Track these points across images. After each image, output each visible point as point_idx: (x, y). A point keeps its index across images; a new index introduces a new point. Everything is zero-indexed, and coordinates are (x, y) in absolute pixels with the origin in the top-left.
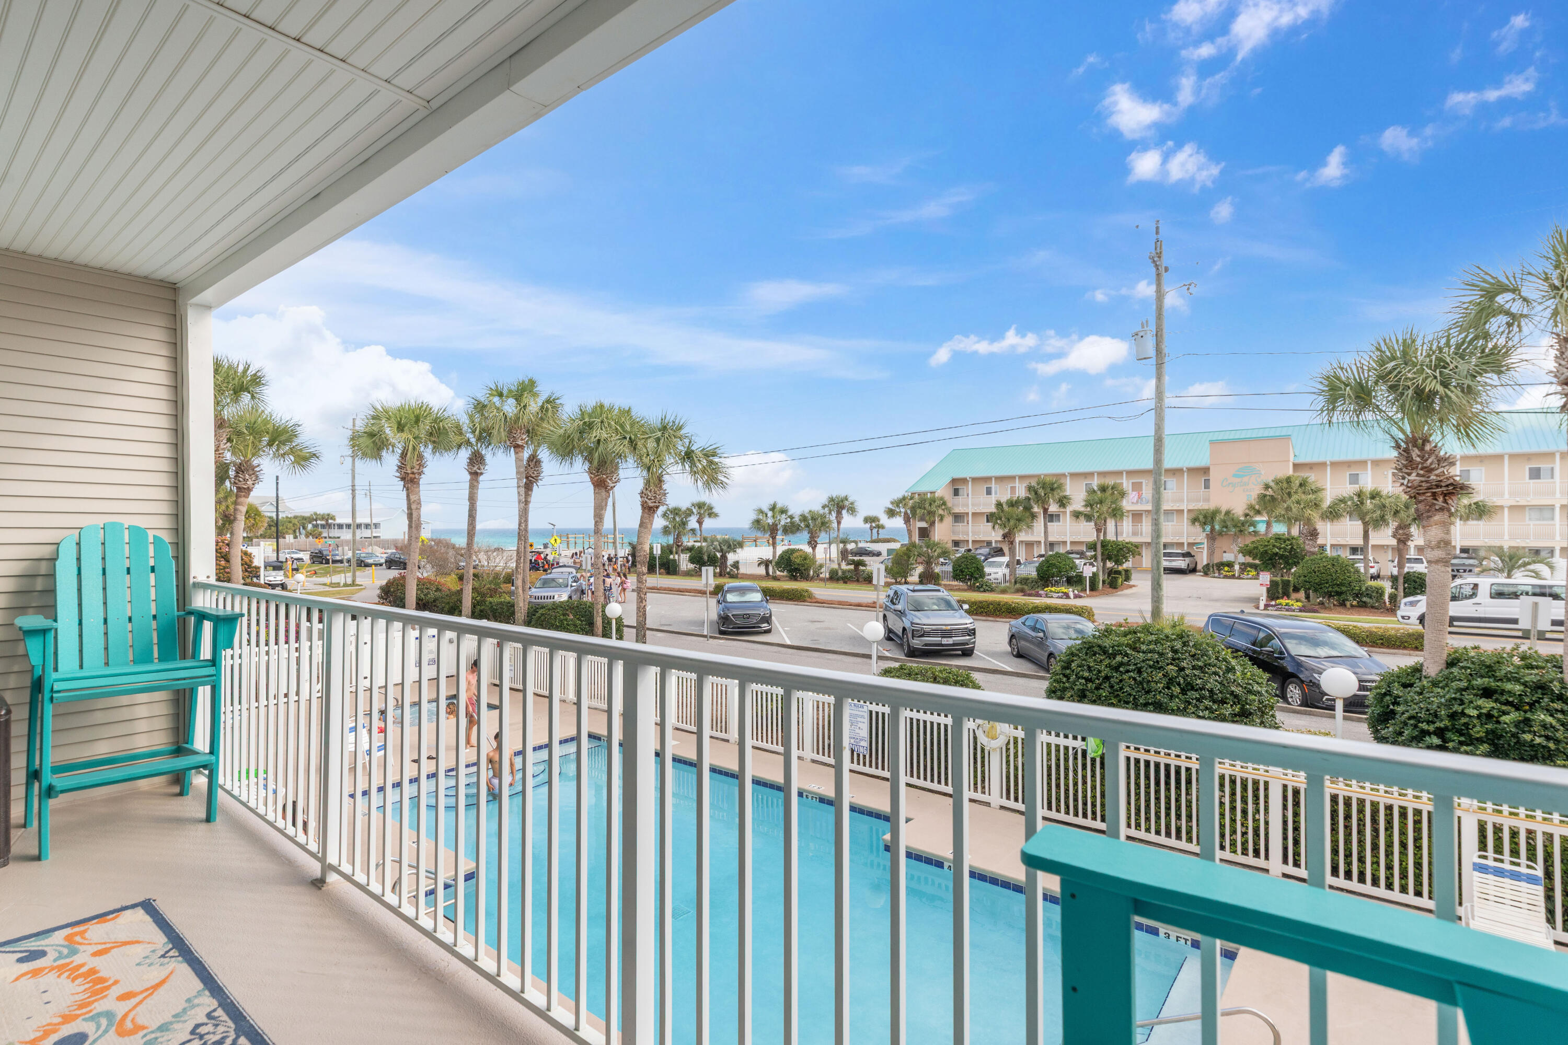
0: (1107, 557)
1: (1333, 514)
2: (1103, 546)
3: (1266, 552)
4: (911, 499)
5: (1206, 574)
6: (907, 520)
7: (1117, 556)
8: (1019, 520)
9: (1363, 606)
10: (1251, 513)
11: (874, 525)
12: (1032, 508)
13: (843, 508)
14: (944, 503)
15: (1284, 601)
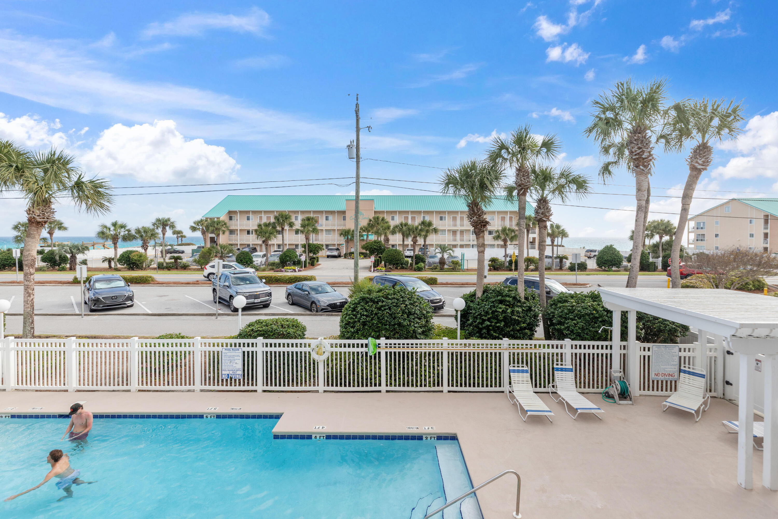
0: (310, 251)
1: (393, 232)
2: (309, 246)
3: (371, 248)
4: (206, 221)
5: (345, 257)
6: (203, 233)
7: (314, 250)
8: (271, 233)
9: (403, 268)
10: (361, 231)
11: (179, 235)
12: (276, 227)
13: (167, 225)
14: (225, 224)
15: (379, 268)
